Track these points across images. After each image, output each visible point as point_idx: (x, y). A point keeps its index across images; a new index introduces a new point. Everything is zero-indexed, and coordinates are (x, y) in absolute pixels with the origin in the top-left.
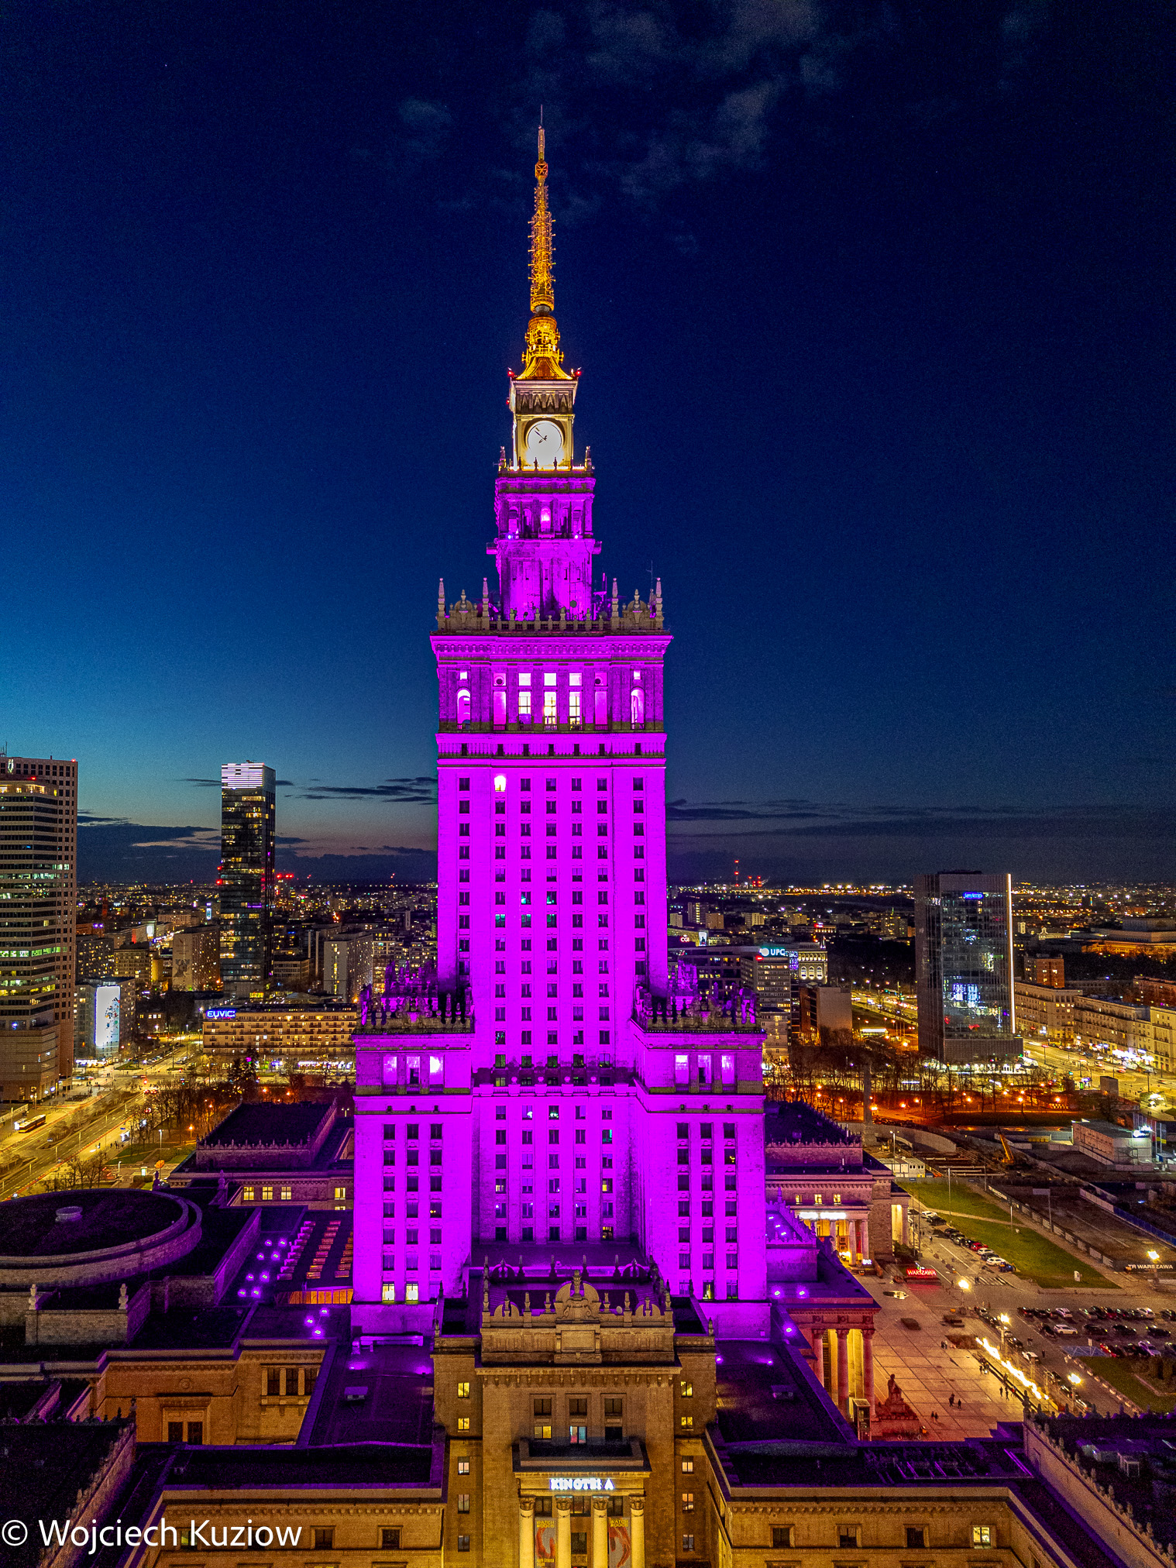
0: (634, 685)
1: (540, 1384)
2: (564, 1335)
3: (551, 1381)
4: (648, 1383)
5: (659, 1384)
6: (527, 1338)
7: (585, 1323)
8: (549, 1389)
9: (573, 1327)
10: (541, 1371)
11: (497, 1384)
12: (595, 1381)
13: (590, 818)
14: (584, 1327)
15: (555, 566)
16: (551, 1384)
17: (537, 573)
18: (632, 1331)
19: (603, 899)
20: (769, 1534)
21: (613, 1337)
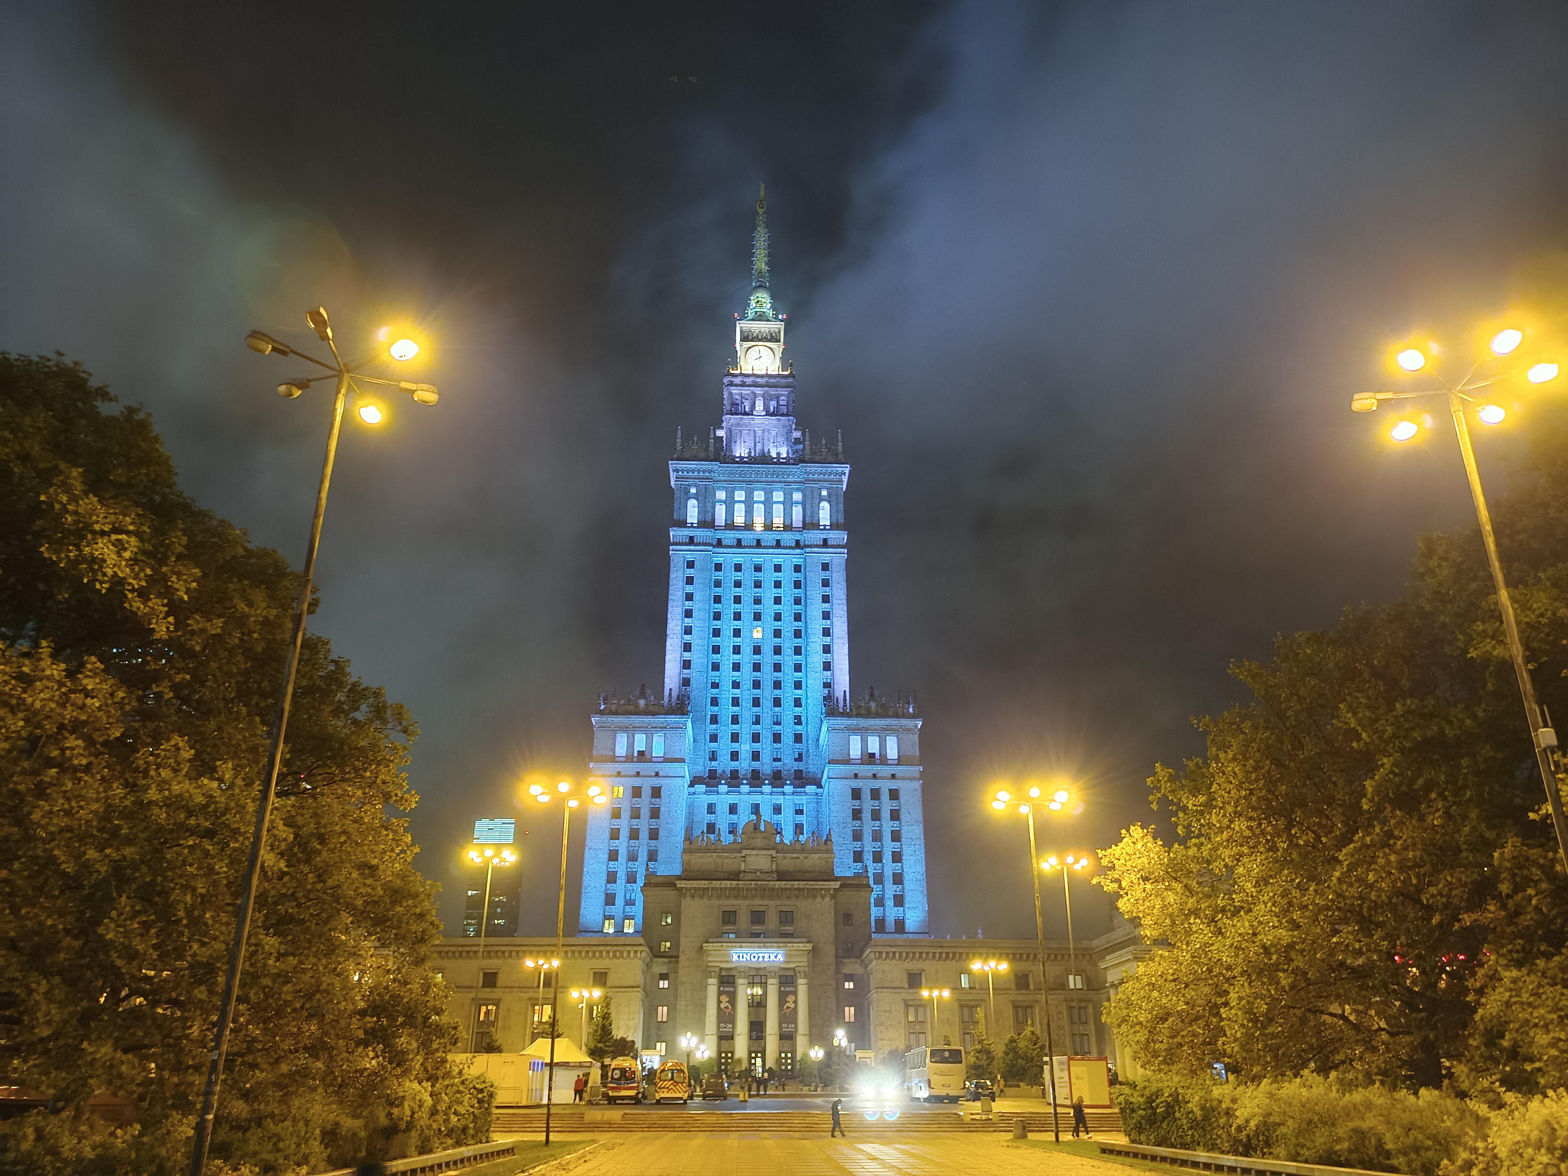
0: (821, 499)
1: (728, 897)
2: (748, 859)
3: (736, 893)
4: (814, 897)
5: (823, 898)
6: (719, 861)
7: (764, 849)
8: (735, 902)
9: (754, 852)
10: (727, 884)
11: (693, 897)
12: (774, 893)
13: (788, 592)
14: (763, 852)
15: (766, 433)
16: (736, 897)
17: (752, 438)
18: (802, 856)
19: (798, 651)
20: (905, 978)
21: (786, 861)
